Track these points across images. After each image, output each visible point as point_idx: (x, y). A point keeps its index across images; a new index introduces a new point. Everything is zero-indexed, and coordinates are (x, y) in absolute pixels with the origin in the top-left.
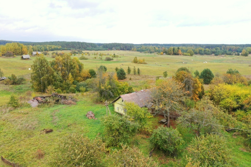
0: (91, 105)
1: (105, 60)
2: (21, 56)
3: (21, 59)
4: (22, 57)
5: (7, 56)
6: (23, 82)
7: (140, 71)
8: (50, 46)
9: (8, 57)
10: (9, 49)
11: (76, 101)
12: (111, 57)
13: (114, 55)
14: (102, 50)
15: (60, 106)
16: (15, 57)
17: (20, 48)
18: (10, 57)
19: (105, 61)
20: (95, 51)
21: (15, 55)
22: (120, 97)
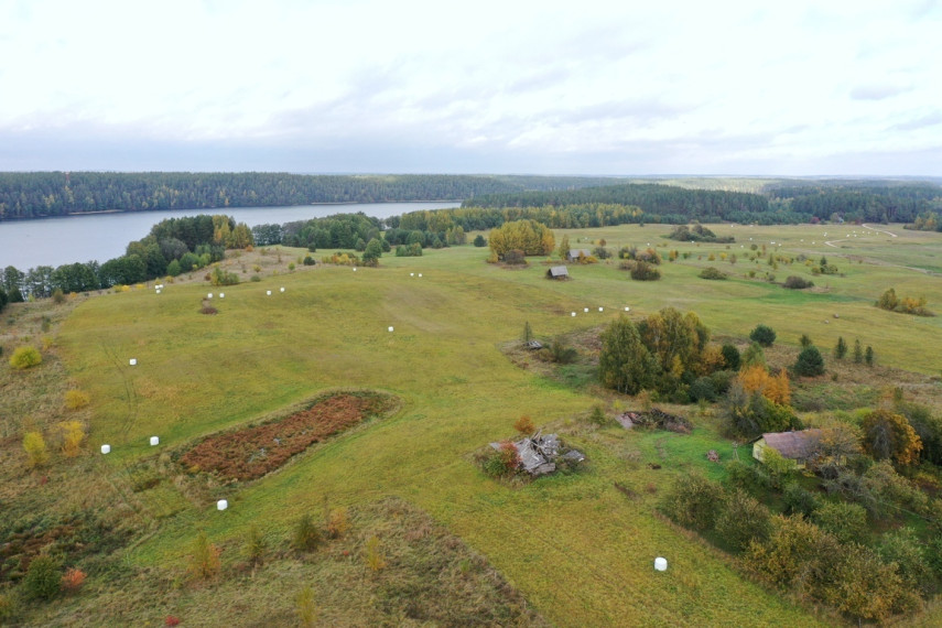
0: (717, 440)
1: (784, 286)
2: (547, 268)
3: (548, 279)
4: (550, 271)
5: (510, 263)
6: (574, 359)
7: (874, 357)
8: (609, 207)
9: (513, 266)
11: (691, 429)
12: (807, 277)
13: (824, 262)
14: (787, 223)
15: (666, 434)
16: (527, 266)
17: (538, 236)
18: (517, 266)
19: (781, 291)
20: (760, 224)
21: (526, 260)
22: (761, 437)
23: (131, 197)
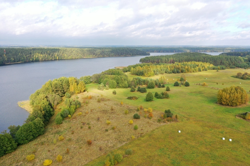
23: (26, 57)
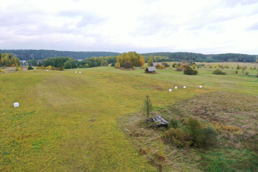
3: (145, 73)
4: (147, 69)
5: (125, 68)
9: (127, 69)
10: (126, 59)
16: (134, 69)
18: (130, 69)
21: (134, 67)
